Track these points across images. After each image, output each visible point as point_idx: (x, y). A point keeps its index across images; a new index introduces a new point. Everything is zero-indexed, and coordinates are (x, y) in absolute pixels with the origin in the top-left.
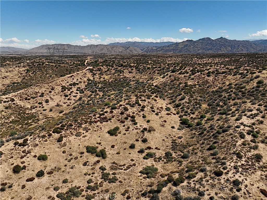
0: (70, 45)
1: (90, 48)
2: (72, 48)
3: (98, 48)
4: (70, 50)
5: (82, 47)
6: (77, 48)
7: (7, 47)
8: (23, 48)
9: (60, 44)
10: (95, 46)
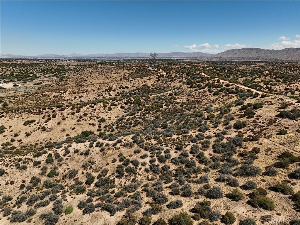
0: (260, 49)
1: (287, 52)
2: (262, 53)
3: (297, 52)
4: (258, 56)
5: (276, 51)
6: (268, 53)
7: (197, 53)
8: (210, 54)
9: (248, 48)
10: (295, 50)
